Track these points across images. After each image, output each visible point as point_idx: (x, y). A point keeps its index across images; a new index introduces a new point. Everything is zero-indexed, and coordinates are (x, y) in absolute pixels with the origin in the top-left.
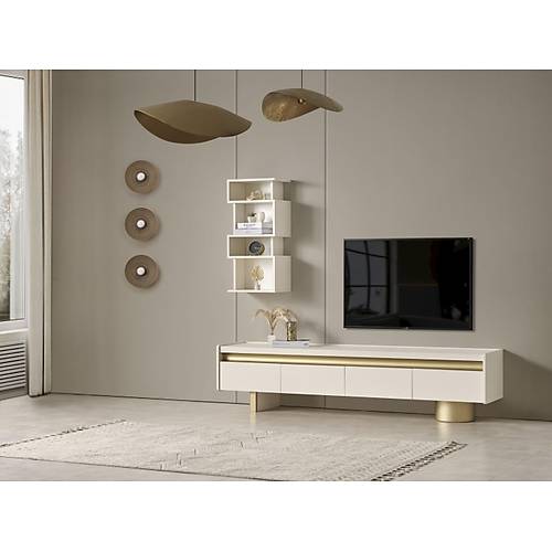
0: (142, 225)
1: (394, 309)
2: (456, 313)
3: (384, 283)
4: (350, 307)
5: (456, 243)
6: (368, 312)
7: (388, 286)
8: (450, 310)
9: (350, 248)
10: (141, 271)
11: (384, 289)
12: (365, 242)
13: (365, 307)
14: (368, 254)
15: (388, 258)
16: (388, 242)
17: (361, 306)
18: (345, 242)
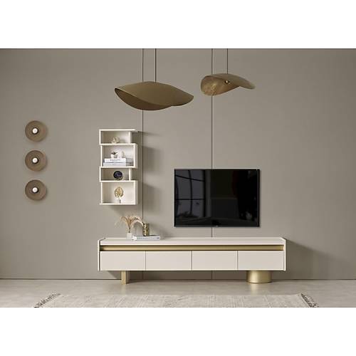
0: (35, 161)
1: (209, 214)
2: (249, 216)
3: (202, 197)
4: (179, 213)
5: (249, 172)
6: (191, 216)
7: (205, 199)
8: (245, 215)
9: (179, 174)
10: (35, 190)
11: (202, 201)
12: (189, 171)
13: (189, 213)
14: (191, 179)
15: (204, 181)
16: (204, 171)
17: (186, 213)
18: (175, 170)
